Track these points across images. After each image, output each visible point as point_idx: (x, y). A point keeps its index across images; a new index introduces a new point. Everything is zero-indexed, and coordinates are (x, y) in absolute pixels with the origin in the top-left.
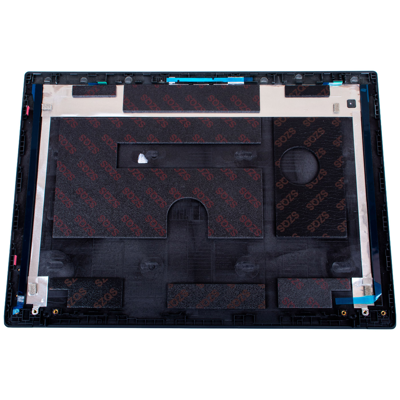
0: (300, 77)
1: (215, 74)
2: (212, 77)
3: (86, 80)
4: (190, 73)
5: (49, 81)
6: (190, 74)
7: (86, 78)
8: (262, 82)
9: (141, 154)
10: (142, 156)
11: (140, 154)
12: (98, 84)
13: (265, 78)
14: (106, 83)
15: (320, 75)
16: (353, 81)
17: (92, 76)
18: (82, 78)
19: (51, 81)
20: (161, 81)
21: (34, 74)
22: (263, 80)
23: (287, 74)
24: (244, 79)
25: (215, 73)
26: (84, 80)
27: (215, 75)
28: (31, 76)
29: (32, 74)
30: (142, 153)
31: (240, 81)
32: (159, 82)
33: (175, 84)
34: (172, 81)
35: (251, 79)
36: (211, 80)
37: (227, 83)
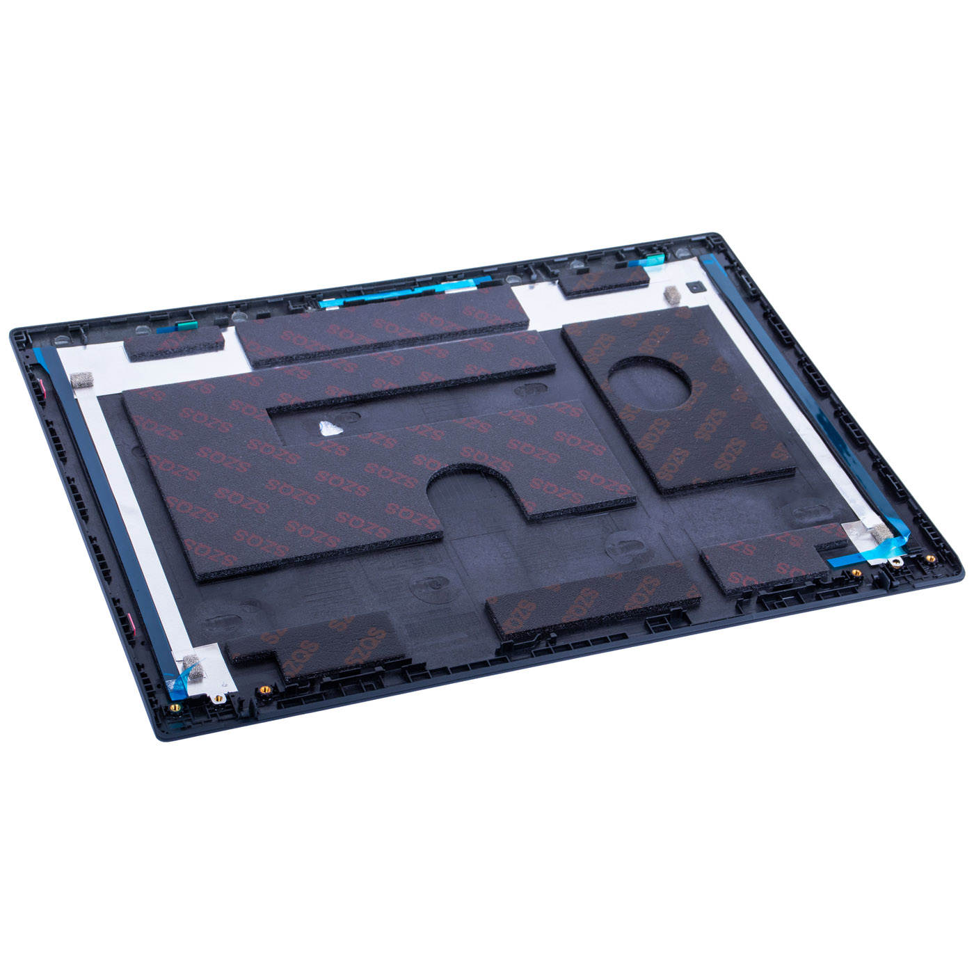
0: (581, 264)
1: (413, 281)
2: (408, 288)
3: (149, 329)
4: (363, 285)
5: (66, 342)
7: (146, 326)
8: (510, 282)
9: (322, 422)
10: (326, 425)
11: (320, 422)
12: (177, 329)
14: (196, 322)
15: (617, 254)
16: (682, 255)
17: (160, 318)
18: (138, 326)
19: (70, 341)
20: (310, 308)
21: (30, 331)
22: (509, 279)
23: (553, 261)
24: (475, 282)
25: (414, 279)
26: (143, 329)
27: (414, 284)
28: (24, 335)
29: (27, 332)
30: (324, 421)
31: (468, 287)
32: (306, 311)
33: (338, 308)
34: (331, 305)
35: (488, 279)
36: (409, 292)
37: (443, 292)
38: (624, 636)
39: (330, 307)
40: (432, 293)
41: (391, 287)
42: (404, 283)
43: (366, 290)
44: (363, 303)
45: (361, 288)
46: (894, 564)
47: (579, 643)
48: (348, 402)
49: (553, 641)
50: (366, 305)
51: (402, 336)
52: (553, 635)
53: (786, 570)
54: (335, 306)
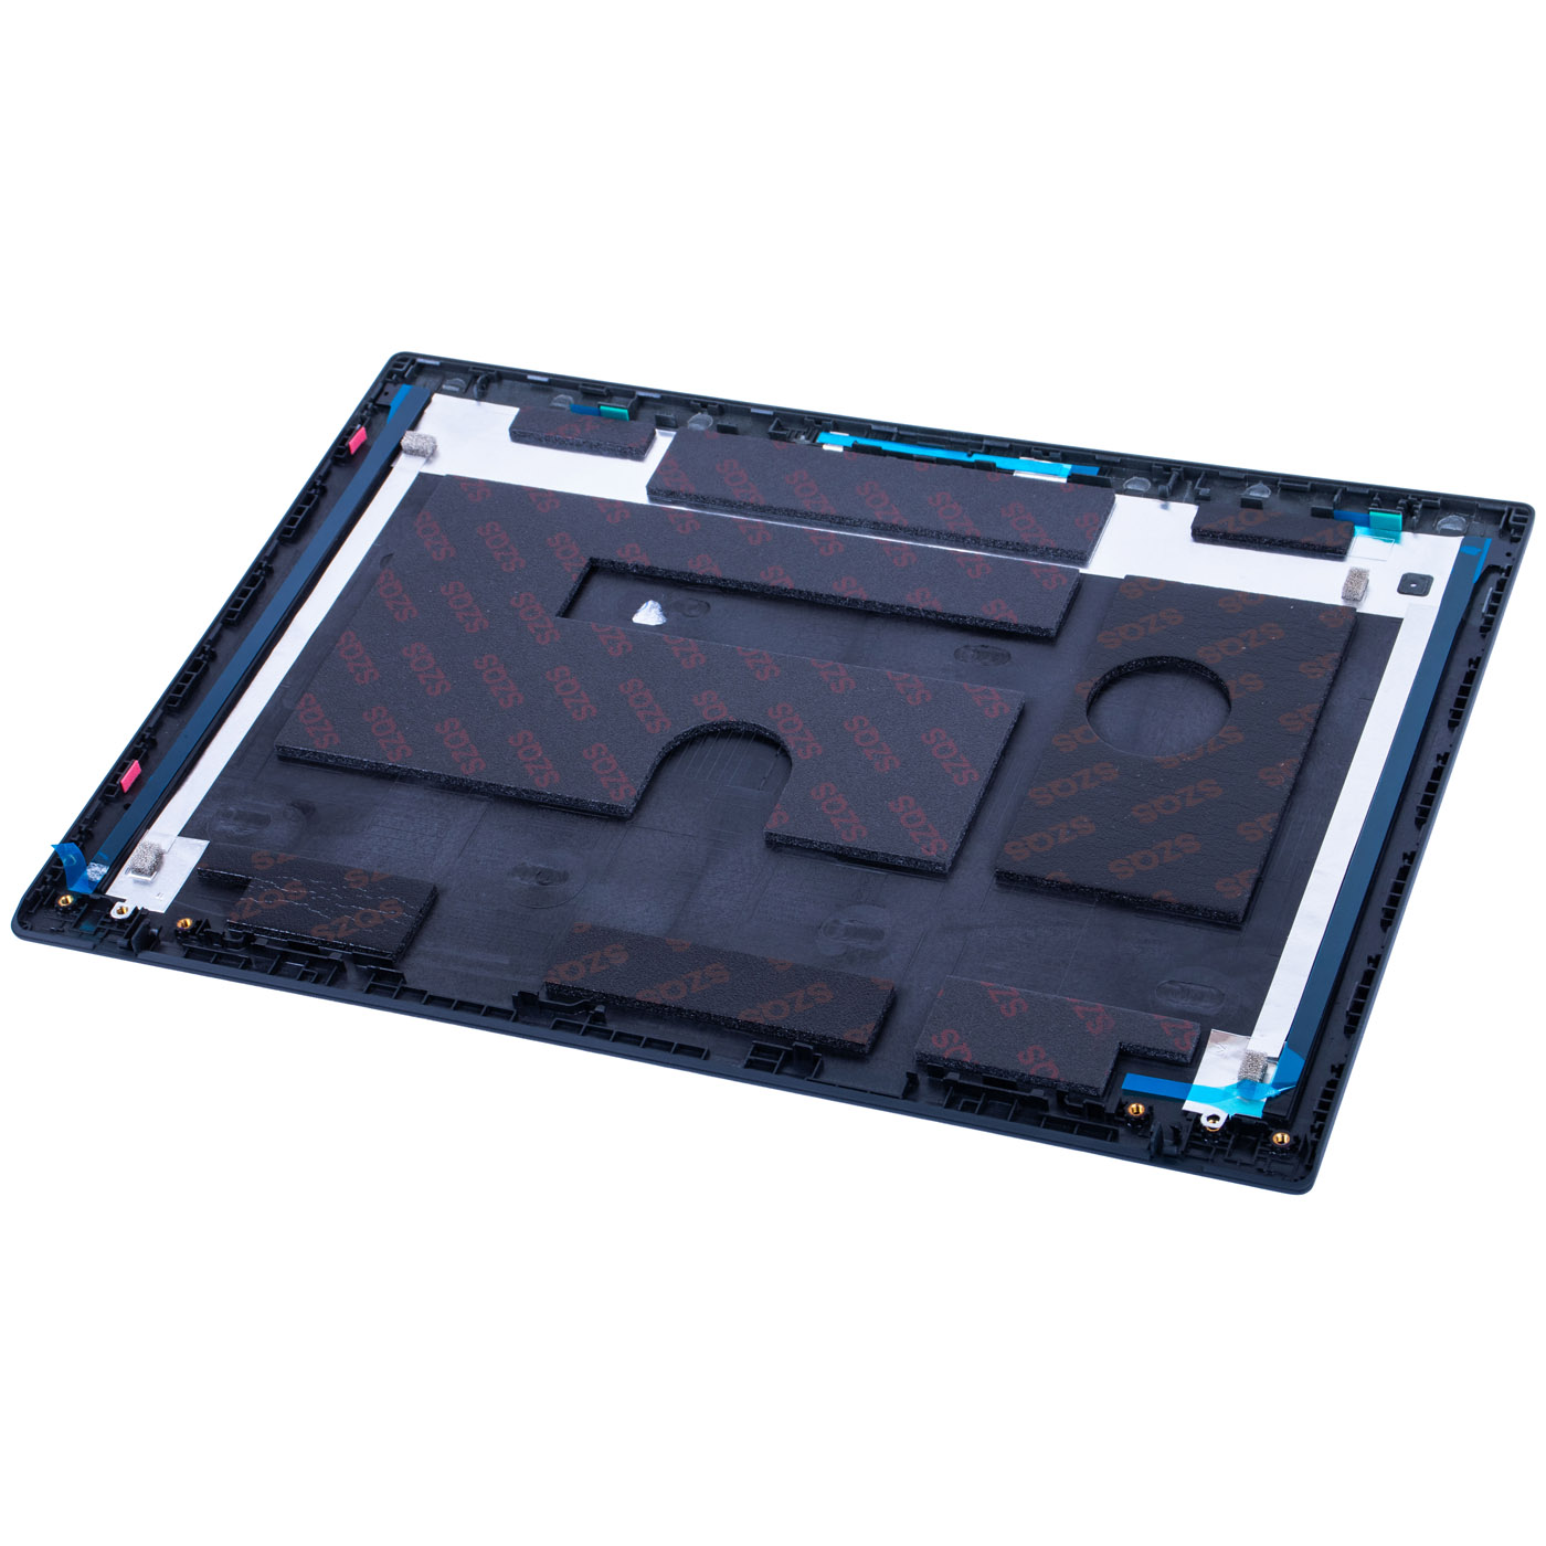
0: (1263, 492)
1: (979, 442)
2: (965, 451)
3: (570, 403)
4: (900, 427)
5: (457, 389)
6: (901, 432)
7: (570, 398)
8: (1129, 487)
9: (651, 602)
10: (652, 607)
11: (647, 601)
12: (600, 413)
13: (1144, 479)
14: (626, 411)
15: (1333, 492)
16: (1448, 526)
17: (593, 392)
18: (562, 396)
19: (461, 389)
20: (803, 437)
21: (420, 360)
22: (1131, 482)
24: (1072, 470)
25: (980, 438)
26: (565, 401)
27: (979, 447)
28: (407, 364)
29: (413, 362)
30: (655, 600)
31: (1055, 475)
32: (795, 440)
33: (840, 450)
34: (834, 443)
35: (1092, 471)
36: (962, 457)
37: (1011, 472)
38: (697, 1052)
39: (833, 444)
40: (990, 467)
41: (944, 442)
42: (965, 441)
43: (903, 436)
44: (877, 451)
45: (895, 430)
46: (1204, 1121)
47: (630, 1036)
48: (714, 586)
49: (598, 1018)
50: (881, 458)
51: (879, 516)
52: (600, 1009)
53: (1035, 1060)
54: (839, 445)
